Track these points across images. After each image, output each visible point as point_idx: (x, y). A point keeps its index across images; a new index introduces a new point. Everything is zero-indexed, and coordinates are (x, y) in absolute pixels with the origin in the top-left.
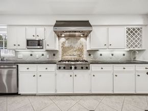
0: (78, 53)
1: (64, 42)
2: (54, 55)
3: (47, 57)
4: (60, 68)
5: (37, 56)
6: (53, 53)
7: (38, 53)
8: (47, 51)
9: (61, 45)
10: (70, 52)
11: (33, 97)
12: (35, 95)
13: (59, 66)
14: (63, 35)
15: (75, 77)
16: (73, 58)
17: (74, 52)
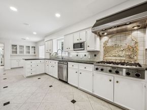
0: (127, 53)
1: (107, 41)
2: (95, 56)
3: (89, 57)
4: (97, 69)
5: (81, 57)
6: (95, 53)
7: (82, 54)
8: (89, 51)
9: (103, 45)
10: (114, 52)
11: (76, 89)
12: (77, 88)
13: (96, 67)
14: (106, 34)
15: (116, 83)
16: (118, 60)
17: (121, 52)
